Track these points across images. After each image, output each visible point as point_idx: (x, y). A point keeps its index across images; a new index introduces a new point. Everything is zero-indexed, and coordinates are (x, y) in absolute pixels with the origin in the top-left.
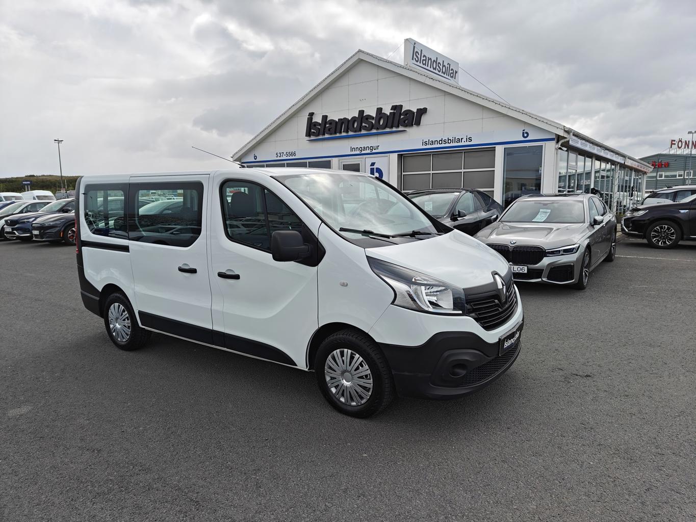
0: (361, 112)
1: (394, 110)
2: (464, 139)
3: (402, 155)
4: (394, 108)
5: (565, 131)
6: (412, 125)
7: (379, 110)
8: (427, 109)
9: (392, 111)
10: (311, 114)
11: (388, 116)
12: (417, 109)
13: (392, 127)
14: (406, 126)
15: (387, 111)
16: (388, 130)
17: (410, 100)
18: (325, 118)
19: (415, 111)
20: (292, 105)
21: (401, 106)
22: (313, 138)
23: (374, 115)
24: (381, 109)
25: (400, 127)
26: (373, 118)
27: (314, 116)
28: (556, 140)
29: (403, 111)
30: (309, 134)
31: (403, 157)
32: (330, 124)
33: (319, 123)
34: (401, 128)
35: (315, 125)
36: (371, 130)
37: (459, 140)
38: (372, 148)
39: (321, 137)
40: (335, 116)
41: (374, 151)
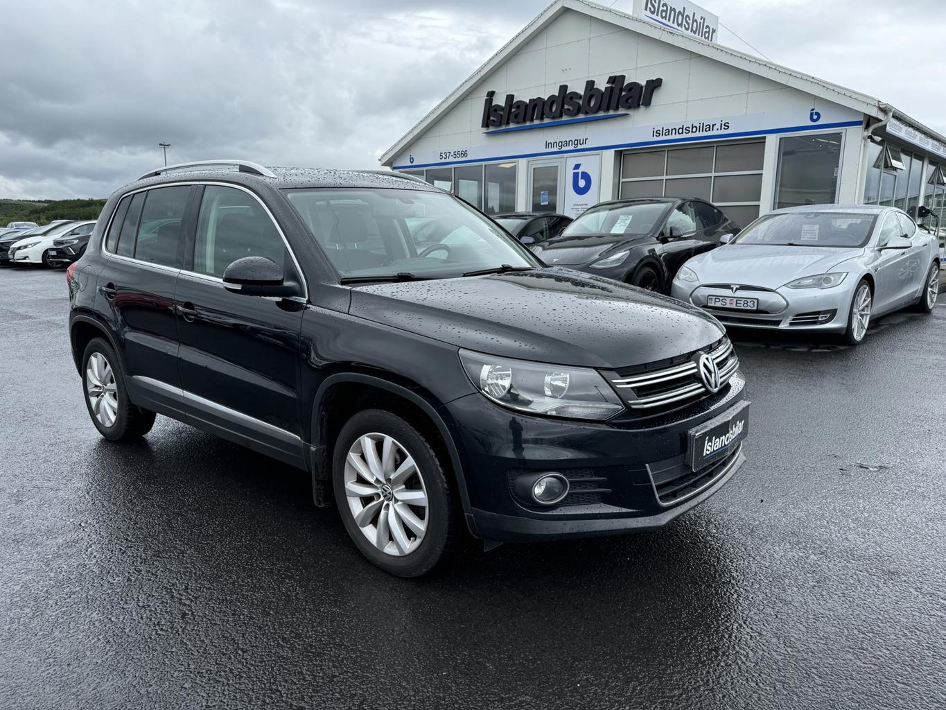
0: (563, 88)
1: (613, 83)
2: (718, 126)
3: (621, 151)
4: (613, 80)
5: (881, 109)
6: (639, 106)
7: (590, 84)
8: (662, 80)
9: (610, 85)
10: (491, 94)
11: (602, 94)
12: (647, 81)
13: (608, 110)
14: (630, 108)
15: (602, 85)
16: (601, 114)
17: (636, 68)
18: (510, 98)
19: (643, 83)
20: (464, 81)
21: (623, 77)
22: (492, 129)
23: (582, 93)
24: (593, 82)
25: (620, 109)
26: (580, 97)
27: (494, 96)
28: (864, 125)
29: (625, 85)
30: (486, 124)
31: (622, 154)
32: (518, 107)
33: (502, 107)
34: (621, 111)
35: (495, 110)
36: (577, 114)
37: (710, 128)
38: (577, 142)
39: (503, 127)
40: (524, 96)
41: (580, 147)
